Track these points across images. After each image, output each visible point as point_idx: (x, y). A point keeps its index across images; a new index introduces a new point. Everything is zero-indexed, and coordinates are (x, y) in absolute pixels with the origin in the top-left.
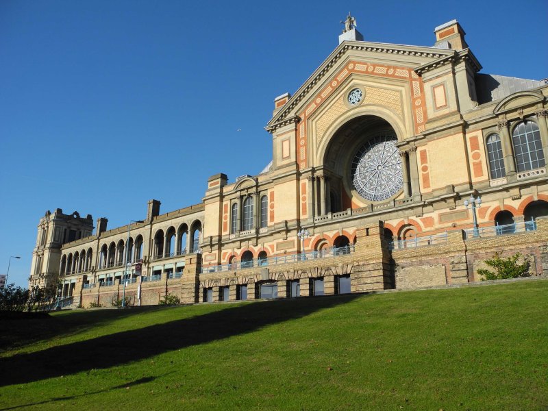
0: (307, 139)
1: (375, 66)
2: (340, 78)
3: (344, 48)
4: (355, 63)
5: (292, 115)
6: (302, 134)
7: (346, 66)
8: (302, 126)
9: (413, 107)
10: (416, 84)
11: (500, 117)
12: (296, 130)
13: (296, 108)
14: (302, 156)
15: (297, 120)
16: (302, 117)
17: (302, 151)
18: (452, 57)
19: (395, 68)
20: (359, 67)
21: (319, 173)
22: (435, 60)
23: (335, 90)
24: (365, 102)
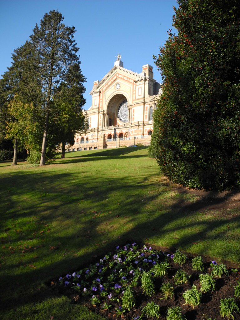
0: (102, 99)
1: (124, 76)
2: (114, 79)
3: (115, 68)
4: (119, 74)
5: (98, 90)
6: (101, 98)
7: (116, 75)
8: (101, 95)
9: (133, 94)
10: (135, 85)
11: (153, 101)
12: (99, 96)
13: (100, 87)
14: (101, 106)
15: (100, 92)
16: (102, 91)
17: (101, 103)
18: (144, 79)
19: (130, 79)
20: (120, 76)
21: (105, 112)
22: (140, 79)
23: (112, 83)
24: (120, 89)
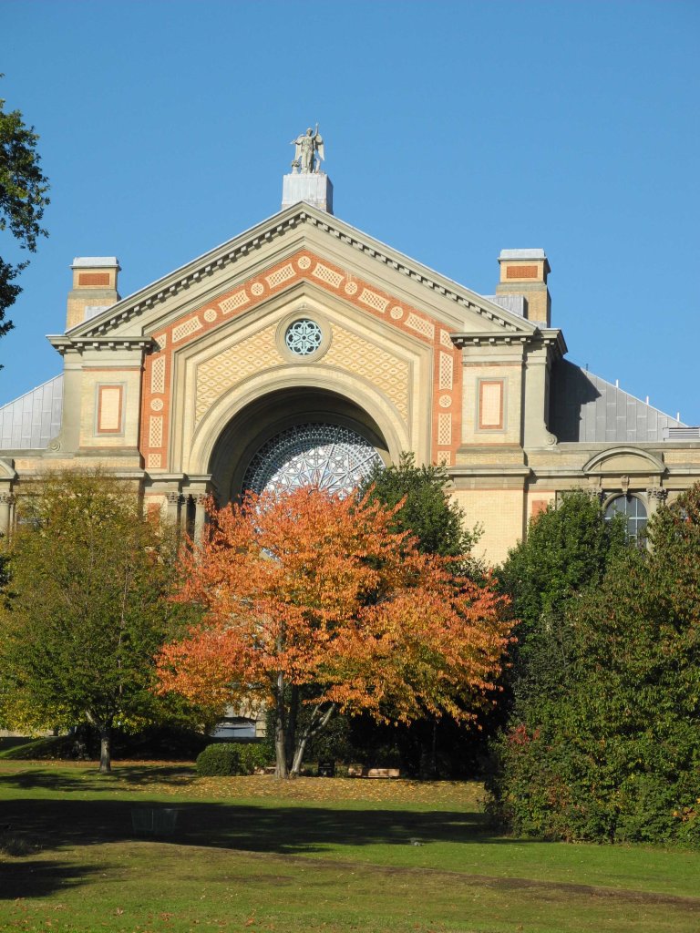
1: (362, 285)
3: (297, 217)
4: (315, 259)
5: (131, 330)
6: (157, 385)
7: (293, 258)
8: (157, 364)
9: (434, 408)
10: (447, 362)
11: (592, 480)
12: (143, 370)
14: (154, 439)
15: (150, 348)
16: (161, 340)
17: (156, 425)
19: (408, 309)
20: (321, 272)
21: (197, 490)
23: (258, 307)
24: (327, 360)
